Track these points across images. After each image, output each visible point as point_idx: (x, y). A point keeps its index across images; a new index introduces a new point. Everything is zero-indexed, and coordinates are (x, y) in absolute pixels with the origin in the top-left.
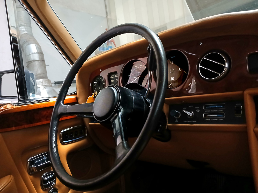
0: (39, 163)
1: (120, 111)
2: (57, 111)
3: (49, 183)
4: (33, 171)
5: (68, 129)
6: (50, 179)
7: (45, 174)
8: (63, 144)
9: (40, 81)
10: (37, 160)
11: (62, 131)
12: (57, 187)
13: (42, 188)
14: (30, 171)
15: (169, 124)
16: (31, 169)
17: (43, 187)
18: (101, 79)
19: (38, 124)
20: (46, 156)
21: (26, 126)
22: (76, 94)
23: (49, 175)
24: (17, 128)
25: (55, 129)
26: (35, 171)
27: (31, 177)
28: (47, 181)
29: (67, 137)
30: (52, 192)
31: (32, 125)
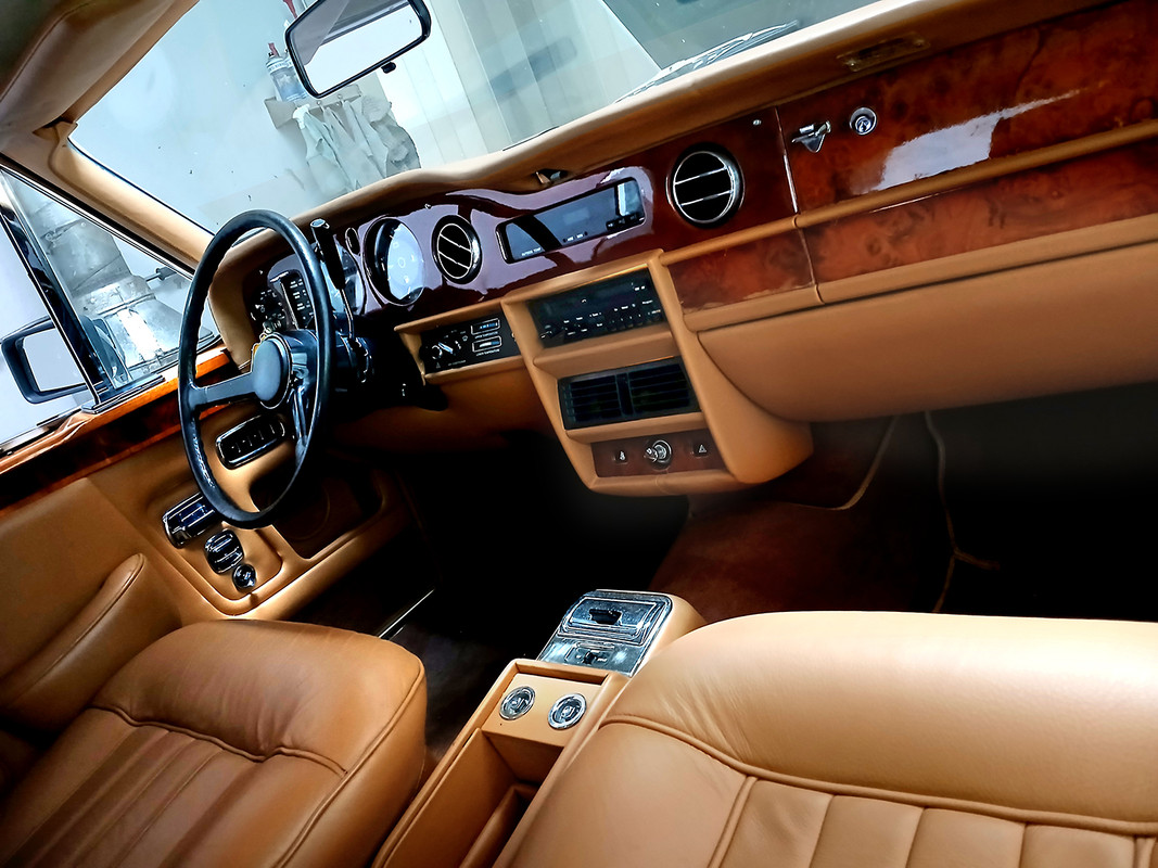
0: (190, 520)
1: (300, 382)
2: (188, 404)
3: (226, 556)
4: (182, 539)
5: (233, 430)
6: (227, 549)
7: (210, 541)
8: (232, 467)
9: (108, 291)
10: (185, 513)
11: (219, 440)
12: (248, 563)
13: (216, 571)
14: (177, 541)
15: (427, 376)
16: (178, 537)
17: (216, 568)
18: (271, 293)
19: (158, 437)
20: (201, 502)
21: (133, 449)
22: (221, 343)
23: (223, 540)
24: (116, 458)
25: (196, 440)
26: (186, 537)
27: (183, 550)
28: (220, 554)
29: (236, 449)
30: (239, 575)
31: (146, 443)
